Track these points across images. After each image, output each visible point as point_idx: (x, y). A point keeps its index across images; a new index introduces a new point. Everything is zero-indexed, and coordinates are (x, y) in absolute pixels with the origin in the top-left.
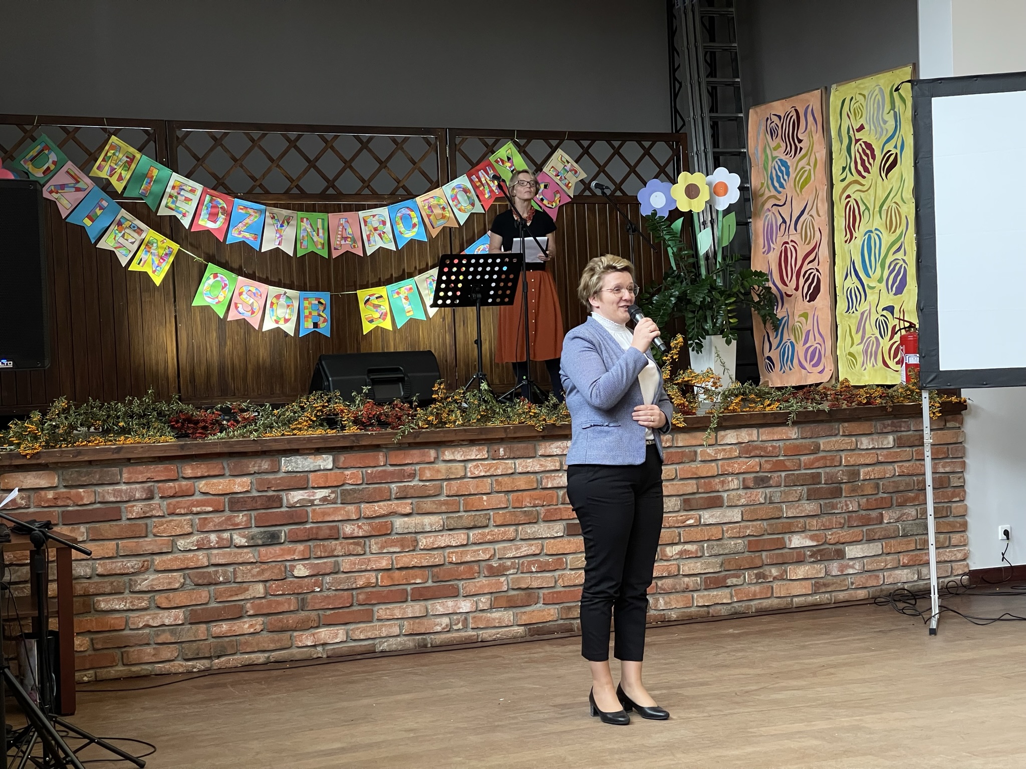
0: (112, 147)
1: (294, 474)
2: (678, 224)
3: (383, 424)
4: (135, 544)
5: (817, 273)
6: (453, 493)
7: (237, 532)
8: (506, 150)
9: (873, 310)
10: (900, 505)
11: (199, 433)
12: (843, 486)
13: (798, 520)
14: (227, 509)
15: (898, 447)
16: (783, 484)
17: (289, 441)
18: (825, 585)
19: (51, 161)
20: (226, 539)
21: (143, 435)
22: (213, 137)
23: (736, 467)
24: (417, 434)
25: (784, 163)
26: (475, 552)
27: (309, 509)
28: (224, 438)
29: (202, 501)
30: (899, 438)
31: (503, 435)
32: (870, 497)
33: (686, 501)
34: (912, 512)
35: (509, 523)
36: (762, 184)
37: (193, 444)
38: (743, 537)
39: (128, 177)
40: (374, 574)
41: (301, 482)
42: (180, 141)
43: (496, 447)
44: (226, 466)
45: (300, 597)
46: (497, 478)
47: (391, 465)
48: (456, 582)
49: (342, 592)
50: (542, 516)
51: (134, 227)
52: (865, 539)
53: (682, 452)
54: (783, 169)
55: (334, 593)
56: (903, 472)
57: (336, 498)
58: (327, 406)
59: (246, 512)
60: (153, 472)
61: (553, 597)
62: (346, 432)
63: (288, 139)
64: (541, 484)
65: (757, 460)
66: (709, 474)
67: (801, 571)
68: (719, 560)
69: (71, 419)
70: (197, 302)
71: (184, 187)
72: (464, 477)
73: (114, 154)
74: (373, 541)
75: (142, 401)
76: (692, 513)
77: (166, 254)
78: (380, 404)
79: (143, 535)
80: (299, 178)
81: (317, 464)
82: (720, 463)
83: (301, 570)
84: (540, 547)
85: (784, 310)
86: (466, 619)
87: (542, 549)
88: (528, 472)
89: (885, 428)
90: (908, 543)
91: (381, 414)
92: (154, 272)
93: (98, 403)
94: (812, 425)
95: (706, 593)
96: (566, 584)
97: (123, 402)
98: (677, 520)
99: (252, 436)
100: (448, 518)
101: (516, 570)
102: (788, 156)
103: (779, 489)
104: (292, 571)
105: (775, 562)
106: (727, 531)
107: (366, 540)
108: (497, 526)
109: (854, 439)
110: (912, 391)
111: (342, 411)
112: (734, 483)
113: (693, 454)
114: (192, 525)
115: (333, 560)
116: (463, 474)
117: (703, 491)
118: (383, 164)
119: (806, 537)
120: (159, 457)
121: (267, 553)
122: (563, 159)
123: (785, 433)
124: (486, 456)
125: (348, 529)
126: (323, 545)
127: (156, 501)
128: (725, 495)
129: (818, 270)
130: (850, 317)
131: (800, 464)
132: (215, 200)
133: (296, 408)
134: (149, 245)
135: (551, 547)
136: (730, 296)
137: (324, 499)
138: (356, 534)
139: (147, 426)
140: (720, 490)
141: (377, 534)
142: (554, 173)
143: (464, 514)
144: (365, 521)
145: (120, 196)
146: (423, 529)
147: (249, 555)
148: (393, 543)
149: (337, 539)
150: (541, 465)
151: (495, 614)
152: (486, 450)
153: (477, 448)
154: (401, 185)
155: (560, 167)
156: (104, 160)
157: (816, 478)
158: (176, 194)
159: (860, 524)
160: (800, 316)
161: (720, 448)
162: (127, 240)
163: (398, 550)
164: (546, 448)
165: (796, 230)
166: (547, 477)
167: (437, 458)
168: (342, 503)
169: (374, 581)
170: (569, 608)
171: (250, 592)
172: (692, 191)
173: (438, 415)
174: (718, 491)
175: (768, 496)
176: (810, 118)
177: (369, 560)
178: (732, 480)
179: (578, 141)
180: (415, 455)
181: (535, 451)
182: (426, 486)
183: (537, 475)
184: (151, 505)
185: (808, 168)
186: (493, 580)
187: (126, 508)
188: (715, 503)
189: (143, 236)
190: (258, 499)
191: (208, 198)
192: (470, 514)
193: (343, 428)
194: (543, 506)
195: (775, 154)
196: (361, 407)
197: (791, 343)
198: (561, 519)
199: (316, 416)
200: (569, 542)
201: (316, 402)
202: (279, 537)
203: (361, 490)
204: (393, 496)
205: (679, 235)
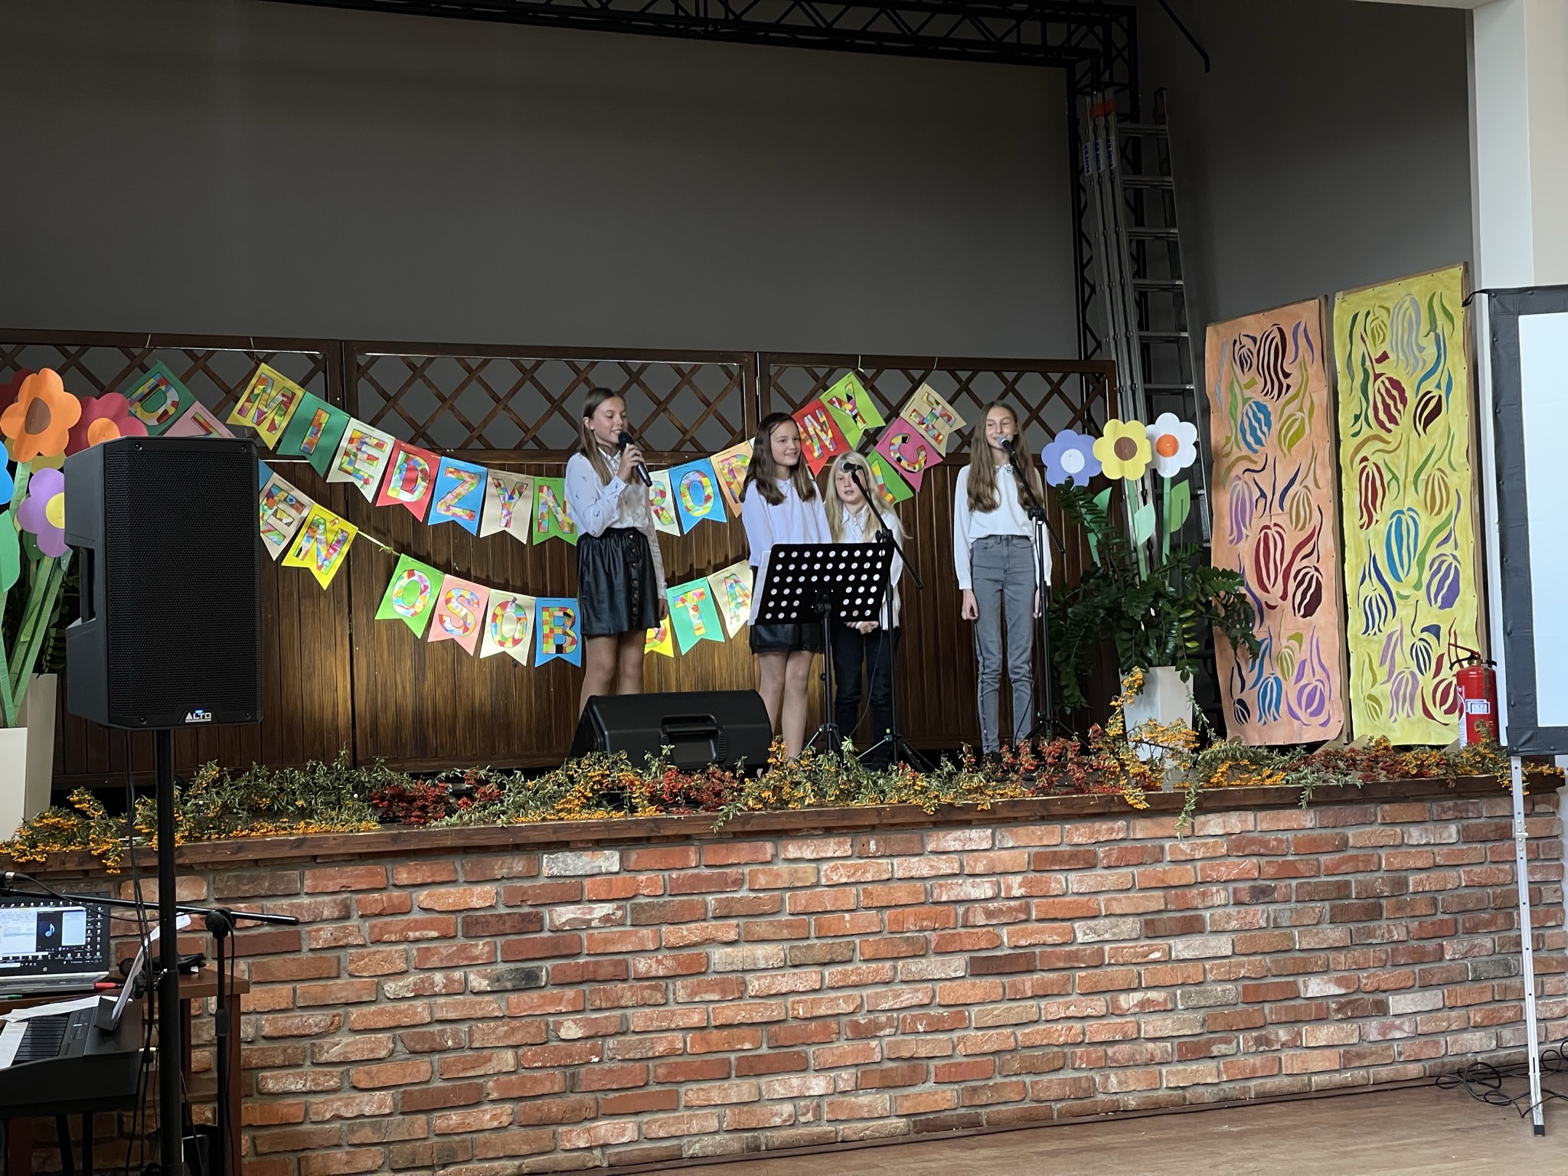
0: (261, 381)
1: (562, 881)
2: (1104, 497)
3: (693, 803)
4: (321, 989)
5: (1316, 574)
6: (799, 909)
7: (475, 969)
8: (846, 384)
9: (1407, 631)
10: (1469, 932)
11: (416, 816)
12: (1384, 902)
13: (1318, 954)
14: (460, 934)
15: (1465, 842)
16: (1294, 899)
17: (556, 829)
18: (1359, 1056)
19: (169, 402)
20: (459, 981)
21: (332, 819)
22: (411, 366)
23: (1224, 873)
24: (747, 819)
25: (1261, 408)
26: (832, 1000)
27: (584, 935)
28: (456, 825)
29: (422, 921)
30: (1466, 828)
31: (876, 821)
32: (1424, 919)
33: (1148, 924)
34: (1487, 942)
35: (883, 956)
36: (1228, 439)
37: (411, 834)
38: (1236, 980)
39: (284, 425)
40: (680, 1035)
41: (571, 892)
42: (362, 371)
43: (864, 839)
44: (459, 868)
45: (569, 1071)
46: (865, 886)
47: (706, 866)
48: (804, 1048)
49: (631, 1064)
50: (933, 946)
51: (291, 500)
52: (1417, 985)
53: (1143, 848)
54: (1261, 416)
55: (620, 1064)
56: (1473, 881)
57: (624, 917)
58: (608, 776)
59: (488, 939)
60: (348, 877)
61: (950, 1072)
62: (640, 815)
63: (521, 368)
64: (932, 897)
65: (1254, 860)
66: (1183, 882)
67: (1324, 1034)
68: (1200, 1015)
69: (226, 795)
70: (383, 614)
71: (367, 440)
72: (817, 885)
73: (264, 391)
74: (679, 983)
75: (330, 768)
76: (1158, 941)
77: (338, 542)
78: (687, 771)
79: (334, 975)
80: (537, 426)
81: (597, 864)
82: (1199, 864)
83: (570, 1029)
84: (930, 994)
85: (1264, 628)
86: (818, 1106)
87: (934, 997)
88: (912, 878)
89: (1445, 812)
90: (1482, 991)
91: (690, 788)
92: (320, 568)
93: (265, 771)
94: (1337, 807)
95: (1181, 1067)
96: (969, 1052)
97: (302, 769)
98: (1135, 952)
99: (499, 822)
100: (792, 948)
101: (894, 1030)
102: (1268, 397)
103: (1287, 906)
104: (557, 1030)
105: (1284, 1019)
106: (1212, 969)
107: (669, 981)
108: (865, 961)
109: (1398, 830)
110: (1484, 757)
111: (632, 783)
112: (1220, 896)
113: (1158, 850)
114: (407, 959)
115: (619, 1012)
116: (814, 880)
117: (1173, 907)
118: (661, 406)
119: (1330, 981)
120: (360, 854)
121: (519, 1001)
122: (930, 398)
123: (1295, 820)
124: (850, 853)
125: (641, 965)
126: (604, 990)
127: (354, 922)
128: (1207, 914)
129: (1317, 570)
130: (1370, 641)
131: (1319, 867)
132: (412, 459)
133: (562, 778)
134: (313, 526)
135: (948, 993)
136: (1184, 608)
137: (606, 919)
138: (653, 974)
139: (338, 804)
140: (1200, 906)
141: (685, 972)
142: (917, 420)
143: (816, 941)
144: (667, 953)
145: (273, 454)
146: (755, 964)
147: (492, 1006)
148: (710, 987)
149: (625, 980)
150: (931, 866)
151: (864, 1099)
152: (849, 844)
153: (836, 840)
154: (688, 437)
155: (925, 411)
156: (248, 400)
157: (1342, 889)
158: (355, 450)
159: (1410, 961)
160: (1290, 638)
161: (1198, 841)
162: (281, 520)
163: (717, 997)
164: (938, 839)
165: (1282, 509)
166: (941, 886)
167: (775, 856)
168: (633, 925)
169: (680, 1045)
170: (974, 1089)
171: (494, 1062)
172: (1125, 450)
173: (777, 790)
174: (1197, 909)
175: (1272, 917)
176: (1302, 341)
177: (673, 1013)
178: (1218, 891)
179: (952, 373)
180: (743, 851)
181: (923, 847)
182: (759, 898)
183: (926, 882)
184: (346, 928)
185: (1299, 415)
186: (860, 1044)
187: (309, 932)
188: (1191, 926)
189: (305, 513)
190: (507, 918)
191: (402, 455)
192: (824, 941)
193: (633, 809)
194: (934, 930)
195: (1248, 393)
196: (659, 776)
197: (1276, 679)
198: (961, 951)
199: (592, 790)
200: (974, 985)
201: (591, 770)
202: (537, 978)
203: (661, 906)
204: (710, 914)
205: (1105, 515)
